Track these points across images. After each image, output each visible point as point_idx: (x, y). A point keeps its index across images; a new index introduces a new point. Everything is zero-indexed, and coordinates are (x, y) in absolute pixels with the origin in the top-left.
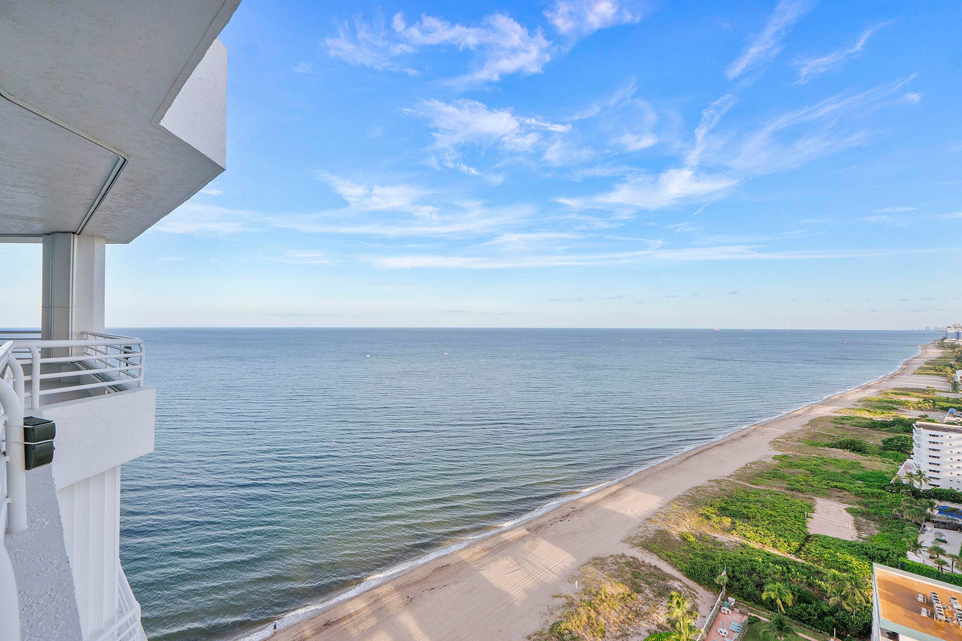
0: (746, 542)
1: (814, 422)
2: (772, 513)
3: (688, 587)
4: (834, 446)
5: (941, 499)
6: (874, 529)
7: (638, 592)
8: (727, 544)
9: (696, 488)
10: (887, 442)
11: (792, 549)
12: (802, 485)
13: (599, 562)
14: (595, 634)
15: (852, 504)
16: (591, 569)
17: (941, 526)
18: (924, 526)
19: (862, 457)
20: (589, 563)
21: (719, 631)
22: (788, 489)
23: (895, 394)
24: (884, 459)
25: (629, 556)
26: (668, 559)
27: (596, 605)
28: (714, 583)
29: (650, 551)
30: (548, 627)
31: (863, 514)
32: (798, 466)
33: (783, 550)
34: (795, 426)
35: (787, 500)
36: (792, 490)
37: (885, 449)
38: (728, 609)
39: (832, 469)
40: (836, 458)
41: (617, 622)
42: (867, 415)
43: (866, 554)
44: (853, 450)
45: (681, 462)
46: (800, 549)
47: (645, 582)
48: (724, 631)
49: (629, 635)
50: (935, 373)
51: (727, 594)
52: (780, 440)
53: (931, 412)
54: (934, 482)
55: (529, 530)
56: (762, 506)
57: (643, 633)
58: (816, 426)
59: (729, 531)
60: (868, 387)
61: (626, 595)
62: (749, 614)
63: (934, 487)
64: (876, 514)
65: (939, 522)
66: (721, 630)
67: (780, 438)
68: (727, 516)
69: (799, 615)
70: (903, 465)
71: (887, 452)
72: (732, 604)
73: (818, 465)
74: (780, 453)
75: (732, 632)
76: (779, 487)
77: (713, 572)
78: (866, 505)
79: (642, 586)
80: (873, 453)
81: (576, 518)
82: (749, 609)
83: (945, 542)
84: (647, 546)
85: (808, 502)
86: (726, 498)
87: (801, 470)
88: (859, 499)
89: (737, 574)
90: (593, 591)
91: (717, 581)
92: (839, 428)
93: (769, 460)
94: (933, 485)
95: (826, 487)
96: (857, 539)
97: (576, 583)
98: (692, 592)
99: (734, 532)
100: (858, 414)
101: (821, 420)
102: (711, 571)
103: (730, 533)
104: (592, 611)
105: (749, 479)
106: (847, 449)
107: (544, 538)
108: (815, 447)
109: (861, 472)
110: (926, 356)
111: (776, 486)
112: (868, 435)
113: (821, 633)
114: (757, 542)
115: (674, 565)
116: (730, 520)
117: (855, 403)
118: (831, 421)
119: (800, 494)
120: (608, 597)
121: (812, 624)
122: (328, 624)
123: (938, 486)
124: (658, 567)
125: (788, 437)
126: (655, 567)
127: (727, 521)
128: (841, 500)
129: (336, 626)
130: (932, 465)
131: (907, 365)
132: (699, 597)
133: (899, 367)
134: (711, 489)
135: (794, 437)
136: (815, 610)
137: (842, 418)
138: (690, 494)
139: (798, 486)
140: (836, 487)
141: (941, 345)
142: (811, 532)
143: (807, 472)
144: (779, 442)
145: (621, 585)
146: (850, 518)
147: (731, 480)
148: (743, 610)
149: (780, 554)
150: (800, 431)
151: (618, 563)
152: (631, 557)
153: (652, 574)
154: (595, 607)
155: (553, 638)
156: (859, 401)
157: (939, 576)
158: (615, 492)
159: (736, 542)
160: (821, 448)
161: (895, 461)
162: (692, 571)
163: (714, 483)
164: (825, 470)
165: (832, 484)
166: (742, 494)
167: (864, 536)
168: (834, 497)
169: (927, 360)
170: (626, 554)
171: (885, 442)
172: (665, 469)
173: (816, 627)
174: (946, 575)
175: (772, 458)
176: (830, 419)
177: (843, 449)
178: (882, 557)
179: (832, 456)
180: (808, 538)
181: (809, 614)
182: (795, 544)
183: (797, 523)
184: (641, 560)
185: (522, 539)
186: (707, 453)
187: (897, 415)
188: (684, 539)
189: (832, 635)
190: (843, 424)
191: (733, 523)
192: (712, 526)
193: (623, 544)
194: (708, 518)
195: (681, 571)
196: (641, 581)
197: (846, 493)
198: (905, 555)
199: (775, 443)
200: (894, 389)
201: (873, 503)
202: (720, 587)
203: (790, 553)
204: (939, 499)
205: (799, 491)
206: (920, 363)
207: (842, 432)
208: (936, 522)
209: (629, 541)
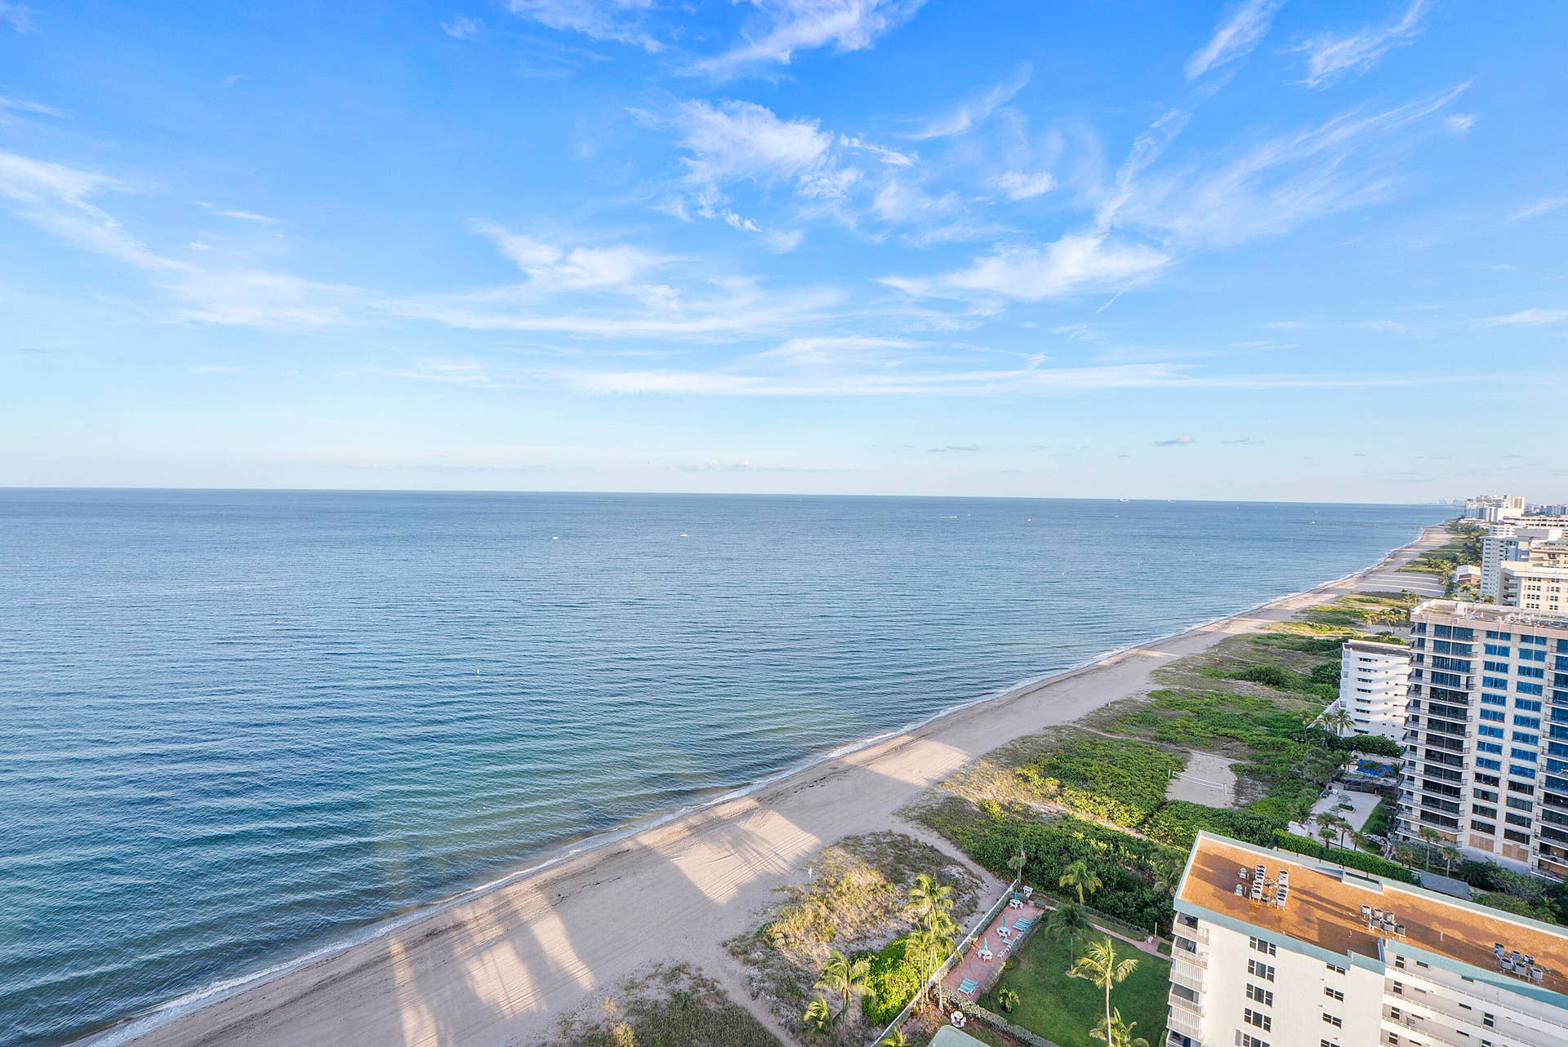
0: (1071, 813)
1: (1227, 642)
2: (1121, 772)
3: (971, 873)
4: (1243, 677)
5: (1365, 751)
6: (1260, 792)
7: (896, 882)
8: (1044, 816)
9: (1022, 738)
10: (1318, 671)
11: (1134, 820)
12: (1179, 733)
13: (851, 843)
14: (820, 938)
15: (1241, 759)
16: (838, 851)
17: (1353, 787)
18: (1330, 788)
19: (1278, 693)
20: (837, 844)
21: (998, 930)
22: (1156, 739)
23: (1360, 601)
24: (1309, 695)
25: (899, 833)
26: (953, 838)
27: (831, 900)
28: (1007, 868)
29: (929, 826)
30: (755, 930)
31: (1251, 772)
32: (1180, 706)
33: (1121, 823)
34: (1198, 648)
35: (1150, 754)
36: (1161, 740)
37: (1314, 681)
38: (1019, 902)
39: (1227, 710)
40: (1241, 695)
41: (855, 922)
42: (1306, 632)
43: (1232, 825)
44: (1268, 683)
45: (1012, 701)
46: (1145, 821)
47: (911, 868)
48: (1004, 929)
49: (869, 938)
50: (1429, 569)
51: (1024, 883)
52: (1168, 669)
53: (1401, 628)
54: (1360, 726)
55: (759, 800)
56: (1111, 762)
57: (889, 935)
58: (1228, 648)
59: (1052, 797)
60: (1325, 591)
61: (879, 886)
62: (1047, 907)
63: (1358, 734)
64: (1268, 772)
65: (1350, 781)
66: (1002, 929)
67: (1169, 666)
68: (1056, 777)
69: (1113, 906)
70: (1333, 704)
71: (1315, 685)
72: (1028, 895)
73: (1211, 705)
74: (1161, 688)
75: (1017, 932)
76: (1145, 736)
77: (1009, 852)
78: (1260, 761)
79: (905, 874)
80: (1296, 688)
81: (834, 782)
82: (1049, 901)
83: (1350, 808)
84: (927, 820)
85: (1179, 757)
86: (1062, 752)
87: (1184, 712)
88: (1253, 752)
89: (1041, 855)
90: (832, 881)
91: (1010, 864)
92: (1261, 650)
93: (1142, 699)
94: (1360, 731)
95: (1211, 736)
96: (1232, 806)
97: (810, 870)
98: (975, 880)
99: (1059, 799)
100: (1295, 631)
101: (1237, 639)
102: (1007, 851)
103: (1053, 800)
104: (824, 908)
105: (1103, 725)
106: (1260, 681)
107: (780, 812)
108: (1214, 679)
109: (1270, 715)
110: (1425, 544)
111: (1139, 736)
112: (1299, 661)
113: (1138, 929)
114: (1087, 812)
115: (958, 845)
116: (1057, 781)
117: (1298, 614)
118: (1252, 641)
119: (1173, 746)
120: (852, 889)
121: (1129, 919)
122: (432, 934)
123: (1366, 733)
124: (936, 847)
125: (1181, 665)
126: (932, 849)
127: (1052, 785)
128: (1228, 753)
129: (445, 936)
130: (1360, 703)
131: (1393, 558)
132: (985, 888)
133: (1382, 560)
134: (1044, 739)
135: (1190, 664)
136: (1135, 900)
137: (1269, 637)
138: (1011, 747)
139: (1172, 734)
140: (1226, 735)
141: (1454, 528)
142: (1169, 797)
143: (1191, 714)
144: (1165, 671)
145: (874, 873)
146: (1232, 778)
147: (1078, 726)
148: (1040, 902)
149: (1115, 828)
150: (1202, 655)
151: (879, 842)
152: (900, 835)
153: (924, 858)
154: (828, 902)
155: (758, 943)
156: (1303, 612)
157: (1322, 853)
158: (903, 745)
159: (1058, 812)
160: (1223, 680)
161: (1323, 698)
162: (981, 852)
163: (1051, 731)
164: (1218, 711)
165: (1222, 731)
166: (1087, 746)
167: (1243, 802)
168: (1219, 750)
169: (1424, 550)
170: (894, 831)
171: (1316, 671)
172: (986, 711)
173: (1133, 923)
174: (1332, 851)
175: (1148, 695)
176: (1251, 638)
177: (1255, 681)
178: (1252, 829)
179: (1236, 691)
180: (1162, 805)
181: (1126, 905)
182: (1138, 815)
183: (1152, 785)
184: (913, 838)
185: (747, 814)
186: (1056, 688)
187: (1352, 632)
188: (985, 810)
189: (1151, 932)
190: (1268, 645)
191: (1061, 786)
192: (1029, 791)
193: (894, 818)
194: (1026, 779)
195: (966, 852)
196: (906, 867)
197: (1238, 743)
198: (1284, 827)
199: (1159, 674)
200: (1361, 594)
201: (1269, 756)
202: (1015, 873)
203: (1130, 827)
204: (1362, 751)
205: (1170, 741)
206: (1413, 553)
207: (1262, 658)
208: (1347, 782)
209: (905, 814)
